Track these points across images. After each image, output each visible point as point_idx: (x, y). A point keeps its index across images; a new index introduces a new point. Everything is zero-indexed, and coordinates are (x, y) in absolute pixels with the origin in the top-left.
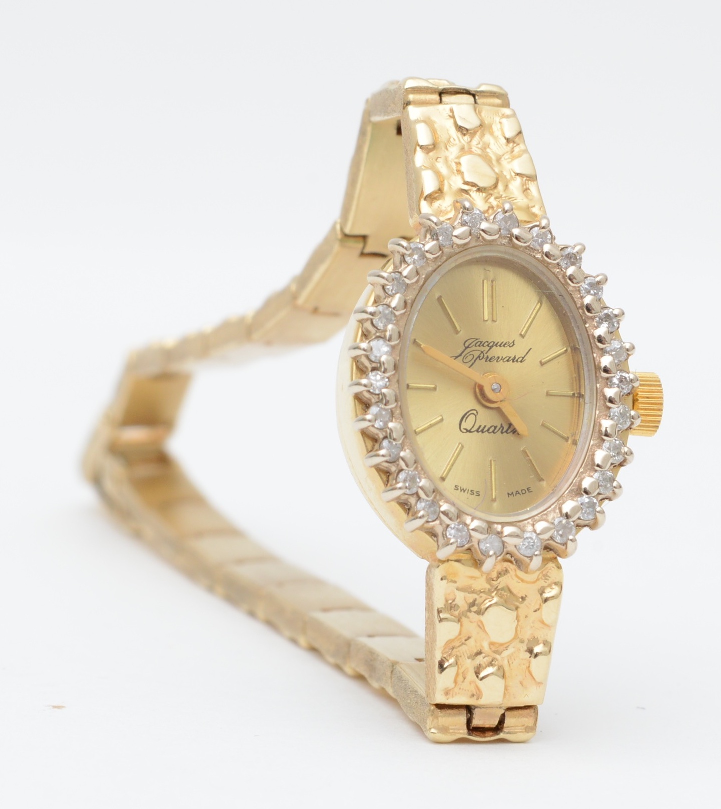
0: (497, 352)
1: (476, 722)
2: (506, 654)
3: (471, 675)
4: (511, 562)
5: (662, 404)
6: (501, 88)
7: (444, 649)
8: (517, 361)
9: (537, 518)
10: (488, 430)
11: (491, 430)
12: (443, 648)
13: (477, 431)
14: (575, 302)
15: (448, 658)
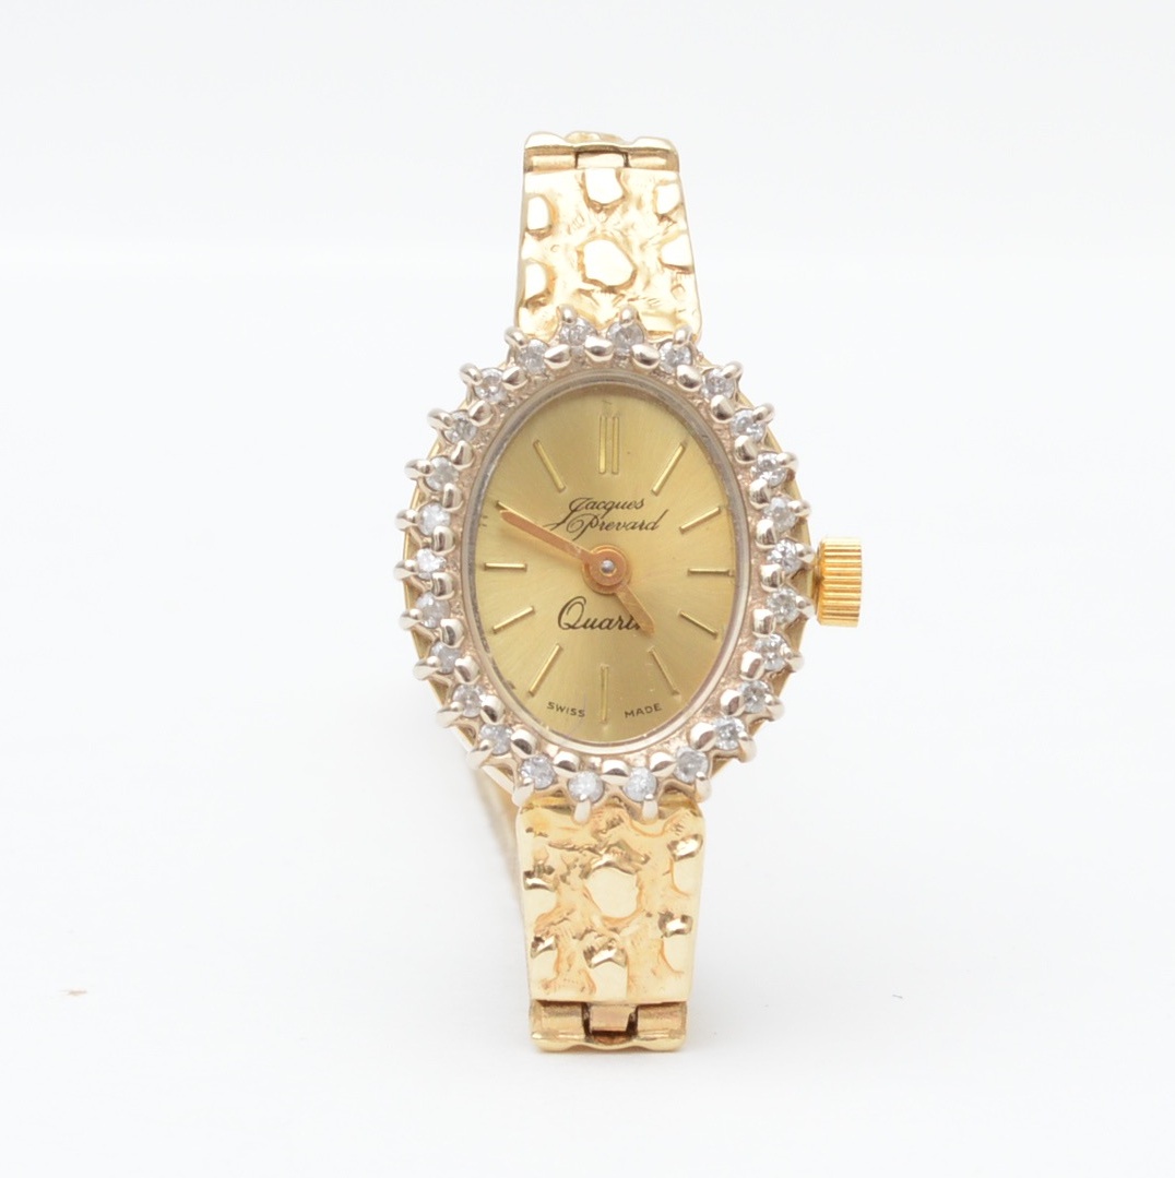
0: (617, 516)
1: (595, 1024)
2: (626, 932)
3: (580, 960)
4: (619, 806)
5: (860, 583)
6: (668, 142)
7: (538, 926)
8: (646, 528)
9: (654, 747)
10: (600, 626)
11: (604, 625)
12: (535, 926)
13: (584, 626)
14: (722, 445)
15: (544, 938)
